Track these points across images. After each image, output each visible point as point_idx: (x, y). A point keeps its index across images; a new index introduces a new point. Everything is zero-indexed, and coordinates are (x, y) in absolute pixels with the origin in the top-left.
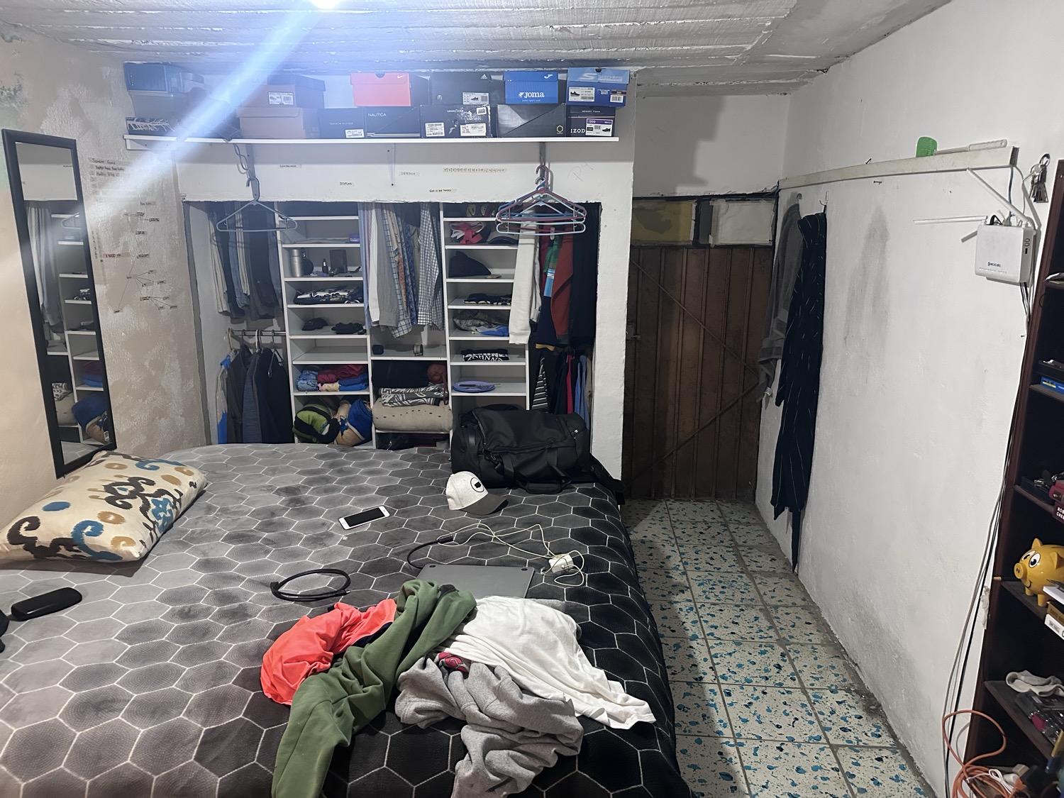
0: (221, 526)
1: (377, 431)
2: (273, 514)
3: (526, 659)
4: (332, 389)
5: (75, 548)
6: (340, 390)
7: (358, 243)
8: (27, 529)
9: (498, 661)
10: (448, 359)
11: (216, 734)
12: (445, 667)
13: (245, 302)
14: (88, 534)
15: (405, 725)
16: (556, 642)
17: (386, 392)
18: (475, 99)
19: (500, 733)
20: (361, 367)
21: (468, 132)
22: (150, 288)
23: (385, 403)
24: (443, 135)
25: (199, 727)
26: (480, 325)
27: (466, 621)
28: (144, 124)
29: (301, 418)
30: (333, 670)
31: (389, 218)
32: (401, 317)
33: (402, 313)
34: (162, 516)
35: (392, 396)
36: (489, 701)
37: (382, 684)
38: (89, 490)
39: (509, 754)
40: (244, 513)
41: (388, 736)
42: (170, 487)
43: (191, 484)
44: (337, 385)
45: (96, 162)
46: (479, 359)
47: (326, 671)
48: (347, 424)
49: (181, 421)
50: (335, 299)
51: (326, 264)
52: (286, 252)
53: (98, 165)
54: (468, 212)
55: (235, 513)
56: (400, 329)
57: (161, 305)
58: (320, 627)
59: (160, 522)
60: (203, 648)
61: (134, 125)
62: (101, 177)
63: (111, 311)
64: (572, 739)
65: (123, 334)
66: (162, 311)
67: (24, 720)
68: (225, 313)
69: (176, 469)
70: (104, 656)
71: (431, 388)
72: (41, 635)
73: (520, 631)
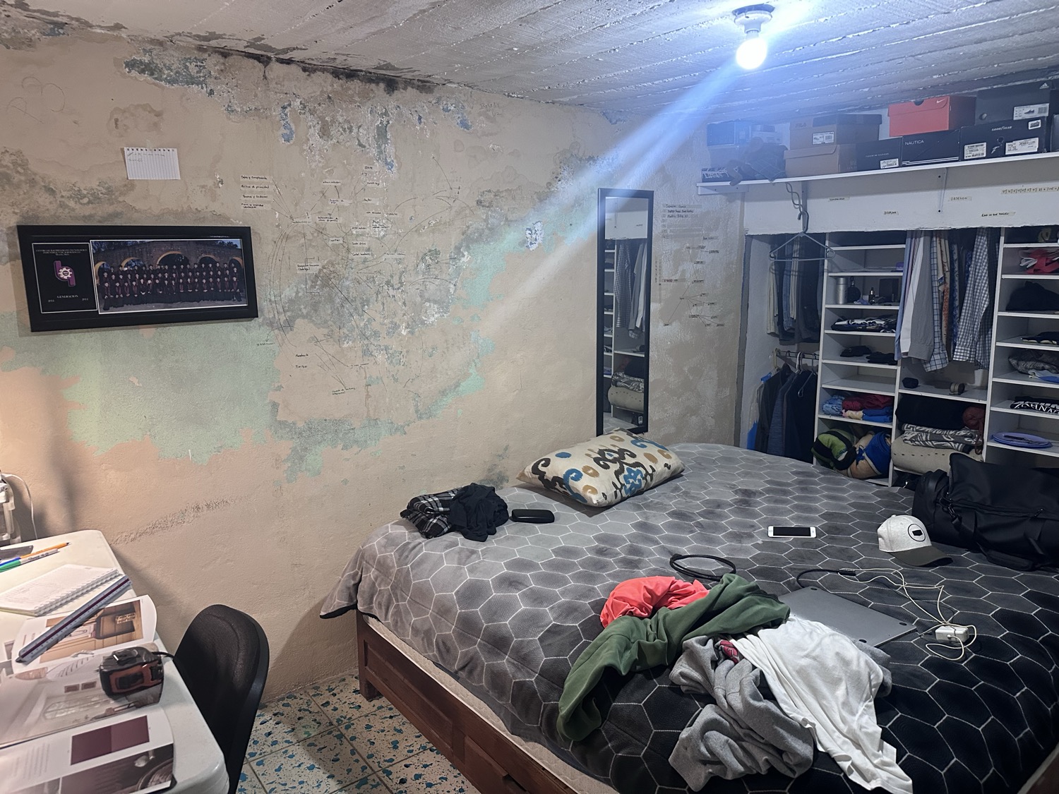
0: (673, 505)
1: (895, 468)
2: (719, 506)
3: (799, 680)
4: (855, 417)
5: (564, 486)
6: (864, 419)
7: (902, 271)
8: (543, 465)
9: (768, 667)
10: (988, 403)
11: (557, 629)
12: (723, 653)
13: (791, 325)
14: (572, 478)
15: (673, 683)
16: (840, 680)
17: (910, 428)
18: (1030, 112)
19: (732, 721)
20: (888, 398)
21: (1015, 149)
22: (700, 308)
23: (906, 440)
24: (985, 156)
25: (551, 619)
26: (1043, 369)
27: (766, 626)
28: (714, 172)
29: (821, 440)
30: (647, 620)
31: (939, 246)
32: (936, 351)
33: (937, 345)
34: (631, 482)
35: (916, 433)
36: (733, 691)
37: (666, 641)
38: (589, 450)
39: (727, 741)
40: (698, 499)
41: (657, 685)
42: (647, 463)
43: (666, 465)
44: (860, 413)
45: (669, 207)
46: (1030, 408)
47: (642, 618)
48: (864, 455)
49: (711, 422)
50: (871, 327)
51: (873, 293)
52: (833, 280)
53: (671, 209)
54: (1040, 235)
55: (693, 497)
56: (933, 363)
57: (708, 322)
58: (651, 583)
59: (628, 486)
60: (592, 575)
61: (707, 174)
62: (671, 218)
63: (661, 324)
64: (791, 761)
65: (669, 343)
66: (708, 327)
67: (475, 574)
68: (772, 334)
69: (659, 451)
70: (537, 557)
71: (962, 433)
72: (517, 533)
73: (806, 653)
